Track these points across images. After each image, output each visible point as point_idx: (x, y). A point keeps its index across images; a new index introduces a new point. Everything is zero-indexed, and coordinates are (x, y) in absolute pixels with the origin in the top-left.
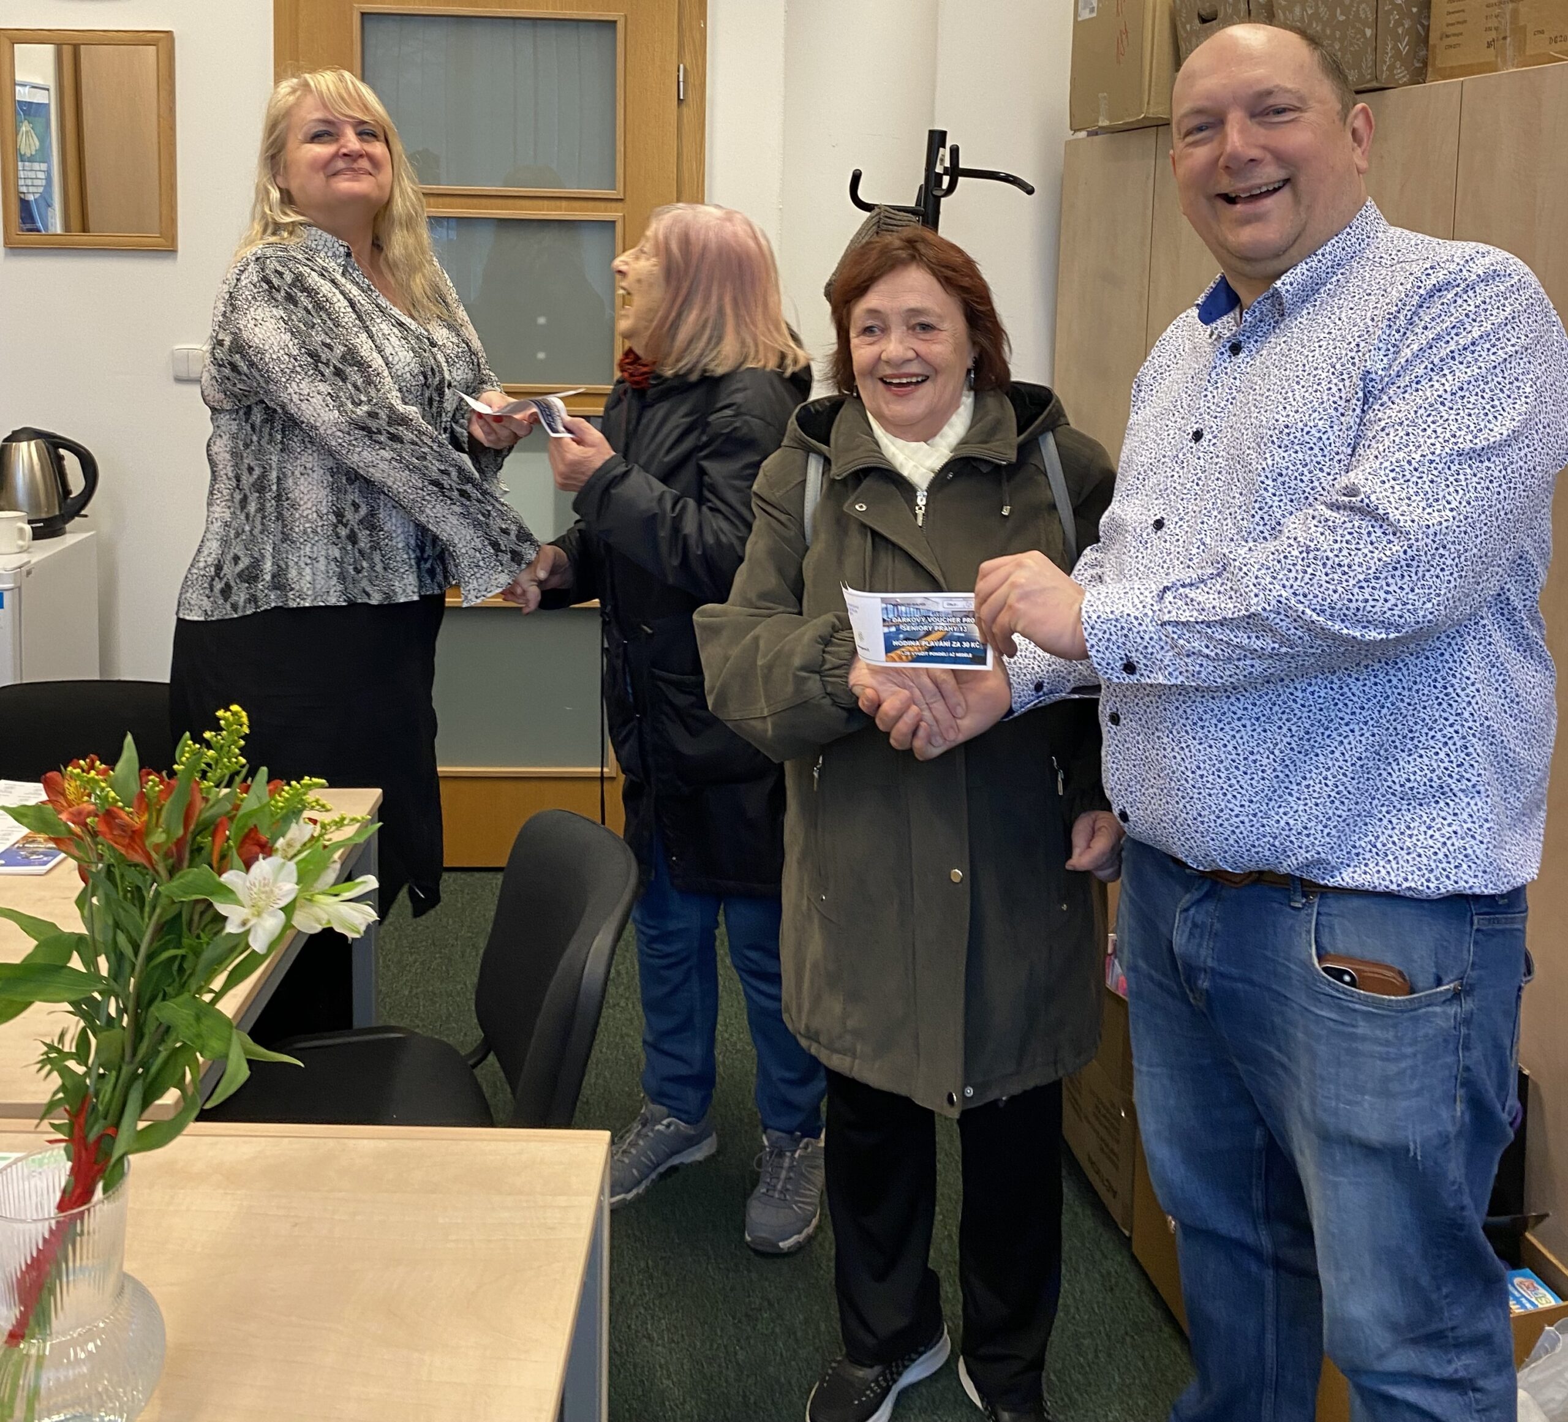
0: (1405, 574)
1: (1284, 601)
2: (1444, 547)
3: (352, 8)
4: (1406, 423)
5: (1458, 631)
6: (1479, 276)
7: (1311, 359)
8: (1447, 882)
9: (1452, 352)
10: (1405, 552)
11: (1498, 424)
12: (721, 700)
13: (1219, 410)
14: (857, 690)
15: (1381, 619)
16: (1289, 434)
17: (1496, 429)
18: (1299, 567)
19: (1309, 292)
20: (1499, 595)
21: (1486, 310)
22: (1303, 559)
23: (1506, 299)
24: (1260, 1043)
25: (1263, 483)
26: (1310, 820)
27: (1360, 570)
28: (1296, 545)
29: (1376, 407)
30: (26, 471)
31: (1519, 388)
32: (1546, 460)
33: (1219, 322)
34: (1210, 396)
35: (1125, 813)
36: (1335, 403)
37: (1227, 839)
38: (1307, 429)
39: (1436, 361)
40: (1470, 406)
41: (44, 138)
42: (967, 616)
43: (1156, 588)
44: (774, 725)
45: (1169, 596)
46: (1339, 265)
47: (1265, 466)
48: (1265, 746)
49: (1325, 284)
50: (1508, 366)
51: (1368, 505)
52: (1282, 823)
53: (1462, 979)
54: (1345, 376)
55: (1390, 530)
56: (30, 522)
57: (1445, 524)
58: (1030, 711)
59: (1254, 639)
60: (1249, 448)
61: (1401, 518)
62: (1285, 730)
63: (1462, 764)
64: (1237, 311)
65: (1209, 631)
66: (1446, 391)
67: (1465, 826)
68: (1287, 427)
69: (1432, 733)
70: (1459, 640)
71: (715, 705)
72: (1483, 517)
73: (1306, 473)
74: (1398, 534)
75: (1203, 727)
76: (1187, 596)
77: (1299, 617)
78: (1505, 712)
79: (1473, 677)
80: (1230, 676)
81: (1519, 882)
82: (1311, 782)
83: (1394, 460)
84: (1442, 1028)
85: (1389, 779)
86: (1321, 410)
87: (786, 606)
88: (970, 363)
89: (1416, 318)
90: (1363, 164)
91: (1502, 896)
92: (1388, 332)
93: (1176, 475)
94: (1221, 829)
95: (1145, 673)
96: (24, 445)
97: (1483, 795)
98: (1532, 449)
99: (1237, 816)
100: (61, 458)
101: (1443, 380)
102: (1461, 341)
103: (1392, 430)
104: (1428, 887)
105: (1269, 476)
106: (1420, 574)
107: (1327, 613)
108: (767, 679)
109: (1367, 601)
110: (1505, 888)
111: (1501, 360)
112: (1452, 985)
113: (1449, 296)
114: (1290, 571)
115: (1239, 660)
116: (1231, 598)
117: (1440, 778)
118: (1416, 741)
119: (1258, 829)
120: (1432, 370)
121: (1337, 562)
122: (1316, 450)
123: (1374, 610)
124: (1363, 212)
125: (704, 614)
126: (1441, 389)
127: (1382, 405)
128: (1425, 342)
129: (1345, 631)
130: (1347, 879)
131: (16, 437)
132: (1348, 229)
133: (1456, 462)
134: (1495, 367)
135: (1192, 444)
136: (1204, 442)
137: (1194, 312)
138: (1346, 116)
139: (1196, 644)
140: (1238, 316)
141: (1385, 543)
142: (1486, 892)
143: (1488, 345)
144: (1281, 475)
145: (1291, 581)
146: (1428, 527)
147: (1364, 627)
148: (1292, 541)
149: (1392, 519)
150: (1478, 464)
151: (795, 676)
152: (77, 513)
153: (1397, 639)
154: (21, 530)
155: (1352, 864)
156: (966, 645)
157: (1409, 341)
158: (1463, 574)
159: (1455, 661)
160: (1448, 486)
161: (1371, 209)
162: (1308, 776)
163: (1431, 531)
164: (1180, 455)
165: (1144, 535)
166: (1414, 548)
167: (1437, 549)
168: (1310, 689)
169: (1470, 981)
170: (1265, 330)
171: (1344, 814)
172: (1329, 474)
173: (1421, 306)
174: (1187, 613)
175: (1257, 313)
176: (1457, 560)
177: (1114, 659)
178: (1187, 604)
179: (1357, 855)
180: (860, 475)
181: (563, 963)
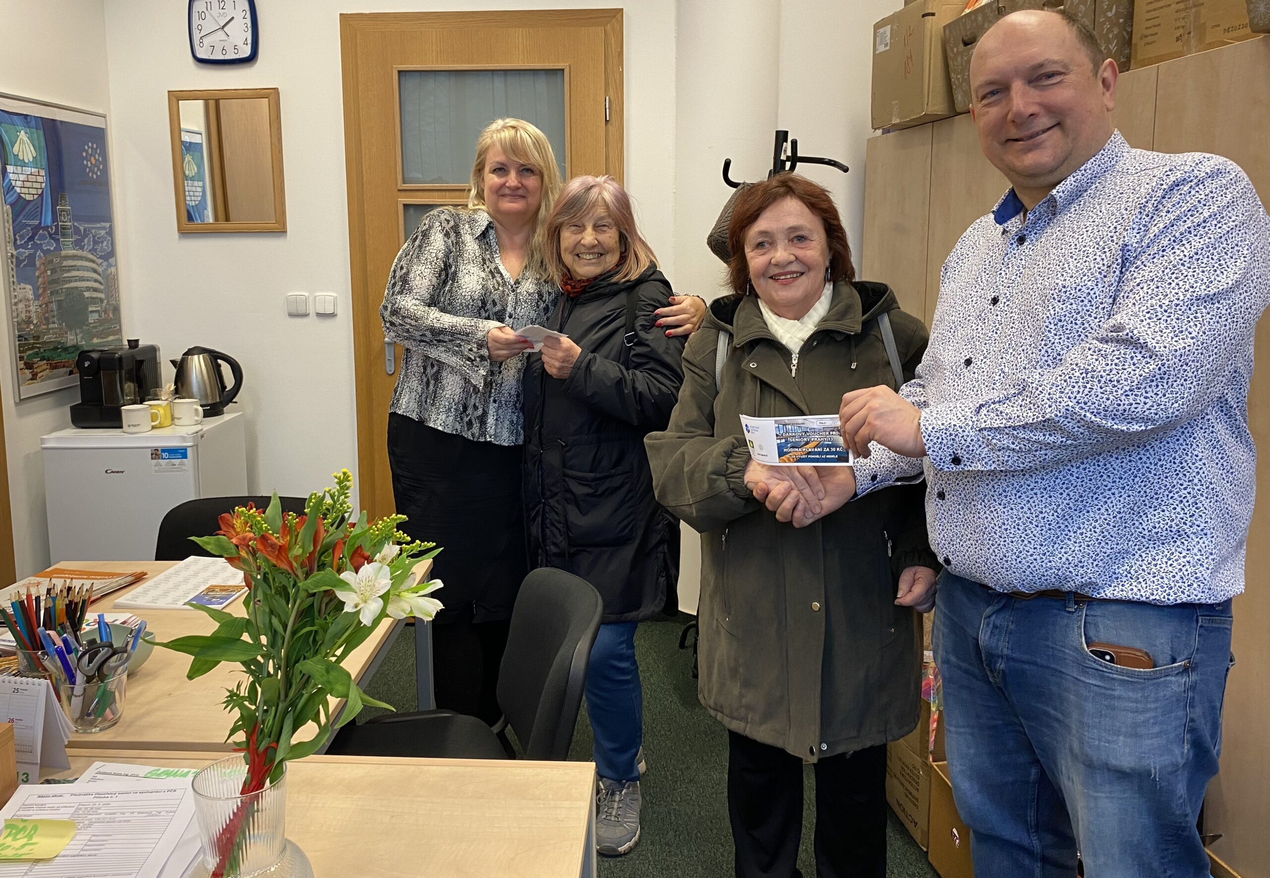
0: (1159, 384)
1: (1071, 409)
2: (1187, 364)
3: (392, 68)
4: (1156, 279)
5: (1189, 423)
6: (1207, 173)
7: (1081, 240)
8: (1182, 596)
9: (1189, 228)
10: (1160, 369)
11: (1224, 276)
12: (663, 494)
13: (1011, 282)
14: (750, 486)
15: (1142, 416)
16: (1066, 292)
17: (1223, 280)
18: (1080, 384)
19: (1076, 195)
20: (1220, 398)
21: (1213, 198)
22: (1083, 378)
23: (1227, 189)
24: (1039, 705)
25: (1047, 327)
26: (1083, 557)
27: (1126, 383)
28: (1077, 369)
29: (1132, 269)
30: (198, 373)
31: (1238, 251)
32: (1259, 301)
33: (1009, 222)
34: (1003, 274)
35: (949, 559)
36: (1099, 268)
37: (1024, 572)
38: (1078, 288)
39: (1177, 235)
40: (1203, 265)
41: (200, 166)
42: (833, 431)
43: (973, 406)
44: (698, 511)
45: (984, 411)
46: (1095, 177)
47: (1048, 315)
48: (1050, 507)
49: (1086, 191)
50: (1231, 236)
51: (1132, 337)
52: (1064, 559)
53: (1190, 658)
54: (1106, 250)
55: (1148, 355)
56: (202, 406)
57: (1188, 348)
58: (868, 494)
59: (1047, 436)
60: (1036, 305)
61: (1157, 345)
62: (1065, 495)
63: (1194, 515)
64: (1022, 214)
65: (1015, 433)
66: (1185, 256)
67: (1196, 558)
68: (1064, 287)
69: (1171, 495)
70: (1190, 430)
71: (659, 496)
72: (1214, 342)
73: (1079, 318)
74: (1154, 357)
75: (1006, 497)
76: (997, 410)
77: (1081, 419)
78: (1223, 479)
79: (1200, 455)
80: (1030, 462)
81: (1231, 594)
82: (1084, 531)
83: (1149, 306)
84: (1175, 691)
85: (1140, 527)
86: (1089, 274)
87: (704, 430)
88: (828, 264)
89: (1160, 206)
90: (1111, 105)
91: (1219, 604)
92: (1139, 217)
93: (980, 329)
94: (1020, 565)
95: (968, 464)
96: (196, 357)
97: (1209, 536)
98: (1249, 294)
99: (1031, 555)
100: (219, 366)
101: (1183, 248)
102: (1195, 220)
103: (1145, 285)
104: (1168, 599)
105: (1052, 322)
106: (1170, 384)
107: (1102, 414)
108: (691, 479)
109: (1131, 404)
110: (1222, 599)
111: (1225, 232)
112: (1183, 663)
113: (1186, 189)
114: (1074, 387)
115: (1036, 451)
116: (1030, 409)
117: (1177, 525)
118: (1159, 501)
119: (1047, 564)
120: (1174, 241)
121: (1108, 379)
122: (1086, 302)
123: (1137, 410)
124: (1112, 139)
125: (651, 438)
126: (1182, 254)
127: (1136, 268)
128: (1168, 222)
129: (1115, 427)
130: (1109, 595)
131: (190, 352)
132: (1102, 151)
133: (1195, 305)
134: (1221, 237)
135: (991, 307)
136: (1000, 304)
137: (992, 216)
138: (1097, 73)
139: (1005, 442)
140: (1022, 218)
141: (1144, 364)
142: (1209, 602)
143: (1215, 222)
144: (1060, 321)
145: (1075, 394)
146: (1176, 351)
147: (1129, 423)
148: (1074, 366)
149: (1150, 346)
150: (1210, 305)
151: (708, 478)
152: (231, 401)
153: (1152, 430)
154: (197, 410)
155: (1113, 585)
156: (833, 449)
157: (1156, 222)
158: (1200, 382)
159: (1187, 444)
160: (1189, 322)
161: (1117, 137)
162: (1082, 526)
163: (1178, 353)
164: (983, 315)
165: (959, 370)
166: (1166, 366)
167: (1182, 366)
168: (1083, 466)
169: (1195, 661)
170: (1041, 225)
171: (1108, 552)
172: (1096, 318)
173: (1164, 198)
174: (998, 421)
175: (1037, 214)
176: (1196, 373)
177: (945, 456)
178: (997, 415)
179: (1117, 578)
180: (753, 344)
181: (558, 659)
